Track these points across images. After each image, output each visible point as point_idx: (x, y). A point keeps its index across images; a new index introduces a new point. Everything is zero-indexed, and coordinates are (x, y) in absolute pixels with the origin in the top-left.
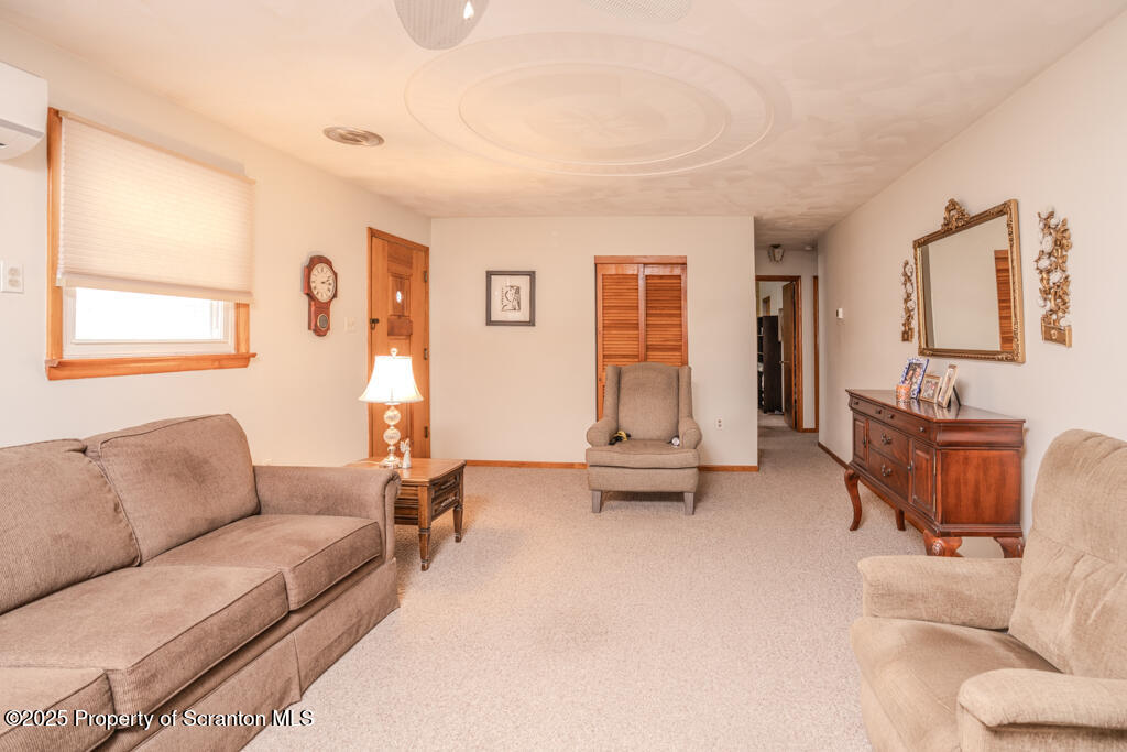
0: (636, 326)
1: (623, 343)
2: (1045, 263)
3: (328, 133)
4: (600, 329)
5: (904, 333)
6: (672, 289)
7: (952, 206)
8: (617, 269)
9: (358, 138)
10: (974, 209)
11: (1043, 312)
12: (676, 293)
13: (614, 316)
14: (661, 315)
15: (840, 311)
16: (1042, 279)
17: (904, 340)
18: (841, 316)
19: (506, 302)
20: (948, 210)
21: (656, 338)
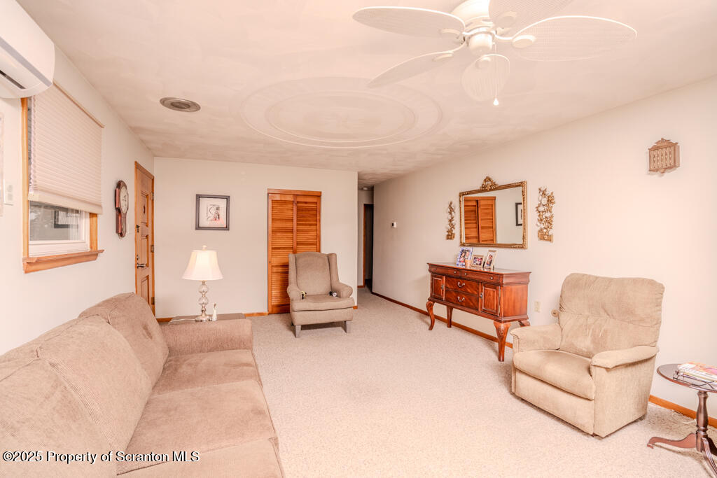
0: (292, 231)
1: (284, 240)
2: (541, 209)
3: (163, 102)
4: (270, 232)
5: (448, 235)
6: (312, 210)
7: (488, 179)
8: (281, 197)
9: (183, 106)
10: (500, 182)
11: (539, 228)
12: (314, 212)
13: (279, 225)
14: (306, 225)
15: (395, 224)
16: (539, 216)
17: (448, 239)
18: (395, 226)
19: (209, 215)
20: (485, 181)
21: (302, 237)
